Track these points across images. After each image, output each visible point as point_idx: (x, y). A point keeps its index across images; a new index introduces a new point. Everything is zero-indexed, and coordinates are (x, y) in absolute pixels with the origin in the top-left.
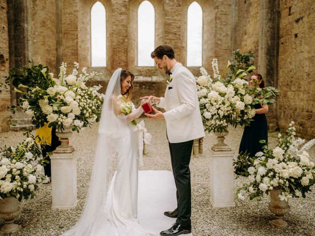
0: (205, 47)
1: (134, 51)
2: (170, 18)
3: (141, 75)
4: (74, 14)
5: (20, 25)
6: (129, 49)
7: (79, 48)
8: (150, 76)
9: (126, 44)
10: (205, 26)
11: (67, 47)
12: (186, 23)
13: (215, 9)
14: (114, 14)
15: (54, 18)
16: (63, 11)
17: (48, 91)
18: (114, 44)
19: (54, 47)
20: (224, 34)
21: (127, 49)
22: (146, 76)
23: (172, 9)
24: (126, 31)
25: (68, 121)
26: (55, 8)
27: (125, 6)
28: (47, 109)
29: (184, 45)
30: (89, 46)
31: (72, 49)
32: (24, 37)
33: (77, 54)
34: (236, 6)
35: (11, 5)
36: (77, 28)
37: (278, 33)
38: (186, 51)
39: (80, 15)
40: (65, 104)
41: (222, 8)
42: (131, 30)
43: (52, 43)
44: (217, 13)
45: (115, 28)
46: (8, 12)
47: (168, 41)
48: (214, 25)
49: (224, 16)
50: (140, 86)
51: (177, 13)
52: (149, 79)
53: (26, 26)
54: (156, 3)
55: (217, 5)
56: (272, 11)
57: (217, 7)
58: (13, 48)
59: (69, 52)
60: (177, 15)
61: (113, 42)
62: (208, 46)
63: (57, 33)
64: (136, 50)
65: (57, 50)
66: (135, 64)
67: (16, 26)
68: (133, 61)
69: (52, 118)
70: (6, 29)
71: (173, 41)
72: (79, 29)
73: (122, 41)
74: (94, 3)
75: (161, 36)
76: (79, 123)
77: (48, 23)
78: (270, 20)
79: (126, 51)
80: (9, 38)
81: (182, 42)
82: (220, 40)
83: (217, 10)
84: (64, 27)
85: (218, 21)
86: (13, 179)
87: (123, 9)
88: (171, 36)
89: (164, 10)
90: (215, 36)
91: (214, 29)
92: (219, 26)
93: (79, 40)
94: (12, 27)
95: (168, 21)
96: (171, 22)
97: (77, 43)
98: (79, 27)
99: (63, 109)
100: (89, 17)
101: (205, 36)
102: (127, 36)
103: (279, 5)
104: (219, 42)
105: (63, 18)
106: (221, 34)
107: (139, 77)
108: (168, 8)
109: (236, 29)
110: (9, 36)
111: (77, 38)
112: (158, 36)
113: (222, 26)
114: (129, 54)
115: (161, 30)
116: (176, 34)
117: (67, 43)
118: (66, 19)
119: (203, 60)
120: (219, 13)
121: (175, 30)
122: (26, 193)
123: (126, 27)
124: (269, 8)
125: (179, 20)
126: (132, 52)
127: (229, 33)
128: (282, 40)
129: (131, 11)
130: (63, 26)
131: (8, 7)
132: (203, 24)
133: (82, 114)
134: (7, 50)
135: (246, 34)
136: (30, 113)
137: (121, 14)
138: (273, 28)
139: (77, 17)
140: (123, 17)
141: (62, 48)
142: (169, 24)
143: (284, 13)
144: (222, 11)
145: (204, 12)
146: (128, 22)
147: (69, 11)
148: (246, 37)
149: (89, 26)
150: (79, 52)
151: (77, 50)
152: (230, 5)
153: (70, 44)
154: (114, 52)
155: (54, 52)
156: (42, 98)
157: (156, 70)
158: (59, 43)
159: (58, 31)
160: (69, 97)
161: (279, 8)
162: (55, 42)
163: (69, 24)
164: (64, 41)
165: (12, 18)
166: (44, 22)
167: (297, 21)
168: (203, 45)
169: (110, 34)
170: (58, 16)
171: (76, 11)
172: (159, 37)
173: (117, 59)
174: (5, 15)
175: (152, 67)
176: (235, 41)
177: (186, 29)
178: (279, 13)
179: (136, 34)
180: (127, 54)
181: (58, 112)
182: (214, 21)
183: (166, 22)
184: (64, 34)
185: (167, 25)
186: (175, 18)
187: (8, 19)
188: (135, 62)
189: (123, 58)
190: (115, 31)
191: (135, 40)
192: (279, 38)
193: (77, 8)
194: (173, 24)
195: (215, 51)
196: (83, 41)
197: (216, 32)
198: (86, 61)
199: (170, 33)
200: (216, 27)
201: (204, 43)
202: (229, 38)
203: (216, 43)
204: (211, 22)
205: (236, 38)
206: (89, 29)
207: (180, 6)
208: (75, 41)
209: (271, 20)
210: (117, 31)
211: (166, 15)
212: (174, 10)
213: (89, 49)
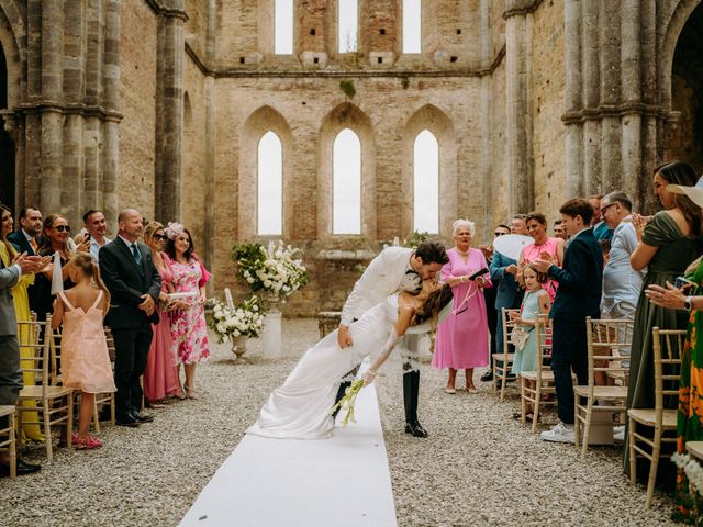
0: (444, 202)
1: (327, 210)
2: (385, 157)
3: (338, 248)
4: (234, 153)
5: (170, 181)
6: (319, 207)
7: (240, 206)
8: (353, 250)
9: (314, 199)
10: (443, 170)
11: (221, 205)
12: (411, 164)
13: (457, 142)
14: (295, 153)
15: (203, 160)
16: (216, 148)
17: (265, 263)
18: (295, 199)
19: (201, 206)
20: (471, 183)
21: (316, 207)
22: (346, 250)
23: (388, 143)
24: (316, 179)
25: (278, 287)
26: (204, 145)
27: (314, 140)
28: (263, 277)
29: (408, 200)
30: (255, 201)
31: (229, 208)
32: (175, 197)
33: (237, 216)
34: (489, 139)
35: (160, 154)
36: (237, 174)
37: (533, 190)
38: (412, 209)
39: (241, 154)
40: (276, 273)
41: (467, 142)
42: (322, 176)
43: (199, 198)
44: (459, 150)
45: (297, 174)
46: (156, 164)
47: (382, 194)
48: (455, 169)
49: (471, 154)
50: (337, 267)
51: (396, 151)
52: (351, 255)
53: (178, 181)
54: (362, 133)
55: (460, 136)
56: (524, 158)
57: (460, 141)
58: (160, 212)
59: (223, 212)
60: (396, 154)
61: (294, 196)
62: (447, 201)
63: (207, 182)
64: (330, 208)
65: (206, 209)
66: (330, 231)
67: (165, 182)
68: (326, 226)
69: (267, 283)
70: (153, 187)
71: (389, 195)
72: (240, 177)
73: (308, 195)
74: (263, 134)
75: (371, 185)
76: (286, 288)
77: (196, 169)
78: (521, 170)
79: (315, 211)
80: (156, 199)
81: (404, 195)
82: (466, 192)
83: (459, 145)
84: (217, 174)
85: (461, 162)
86: (246, 323)
87: (311, 145)
88: (386, 186)
89: (374, 145)
90: (458, 186)
91: (456, 174)
92: (463, 170)
93: (241, 193)
94: (161, 183)
95: (381, 163)
96: (386, 163)
97: (237, 198)
98: (240, 172)
99: (277, 277)
100: (255, 156)
101: (443, 184)
102: (316, 187)
103: (532, 150)
104: (465, 195)
105: (217, 159)
106: (467, 183)
107: (335, 251)
108: (381, 143)
109: (489, 175)
110: (156, 195)
111: (237, 190)
112: (366, 185)
113: (469, 170)
114: (319, 214)
115: (371, 177)
116: (394, 183)
117: (221, 198)
118: (220, 161)
119: (440, 223)
120: (463, 150)
121: (393, 177)
122: (254, 334)
123: (314, 172)
124: (519, 154)
125: (400, 161)
126: (324, 211)
127: (480, 181)
128: (537, 199)
129: (322, 147)
130: (216, 171)
131: (157, 157)
132: (440, 166)
133: (289, 282)
134: (153, 215)
135: (502, 185)
136: (251, 280)
137: (307, 152)
138: (525, 182)
139: (238, 158)
140: (311, 157)
141: (213, 206)
142: (384, 168)
143: (538, 162)
144: (468, 147)
145: (440, 146)
146: (318, 165)
147: (225, 148)
148: (502, 188)
149: (255, 170)
150: (240, 212)
151: (237, 208)
152: (480, 137)
153: (226, 199)
154: (295, 211)
155: (202, 212)
156: (260, 268)
157: (363, 240)
158: (209, 199)
159: (209, 181)
160: (280, 268)
161: (532, 154)
162: (203, 197)
163: (225, 169)
164: (216, 195)
165: (161, 171)
166: (191, 169)
167: (549, 176)
168: (440, 199)
169: (289, 183)
170: (209, 157)
171: (237, 149)
172: (368, 187)
173: (300, 223)
174: (153, 168)
175: (356, 235)
176: (490, 194)
177: (411, 174)
178: (533, 160)
179: (330, 182)
180: (316, 214)
181: (272, 280)
182: (455, 162)
183: (378, 164)
184: (217, 184)
185: (380, 168)
186: (393, 157)
187: (156, 172)
188: (329, 227)
189: (310, 221)
190: (297, 178)
191: (328, 192)
192: (534, 195)
193: (239, 144)
194: (391, 168)
195: (459, 210)
196: (245, 195)
197: (459, 179)
198: (248, 226)
199: (384, 182)
200: (458, 172)
201: (442, 195)
202: (480, 189)
203: (460, 198)
204: (451, 163)
205: (490, 189)
206: (255, 175)
207: (400, 139)
208: (234, 195)
209: (523, 170)
210: (301, 179)
211: (378, 154)
212: (391, 146)
213: (254, 207)
